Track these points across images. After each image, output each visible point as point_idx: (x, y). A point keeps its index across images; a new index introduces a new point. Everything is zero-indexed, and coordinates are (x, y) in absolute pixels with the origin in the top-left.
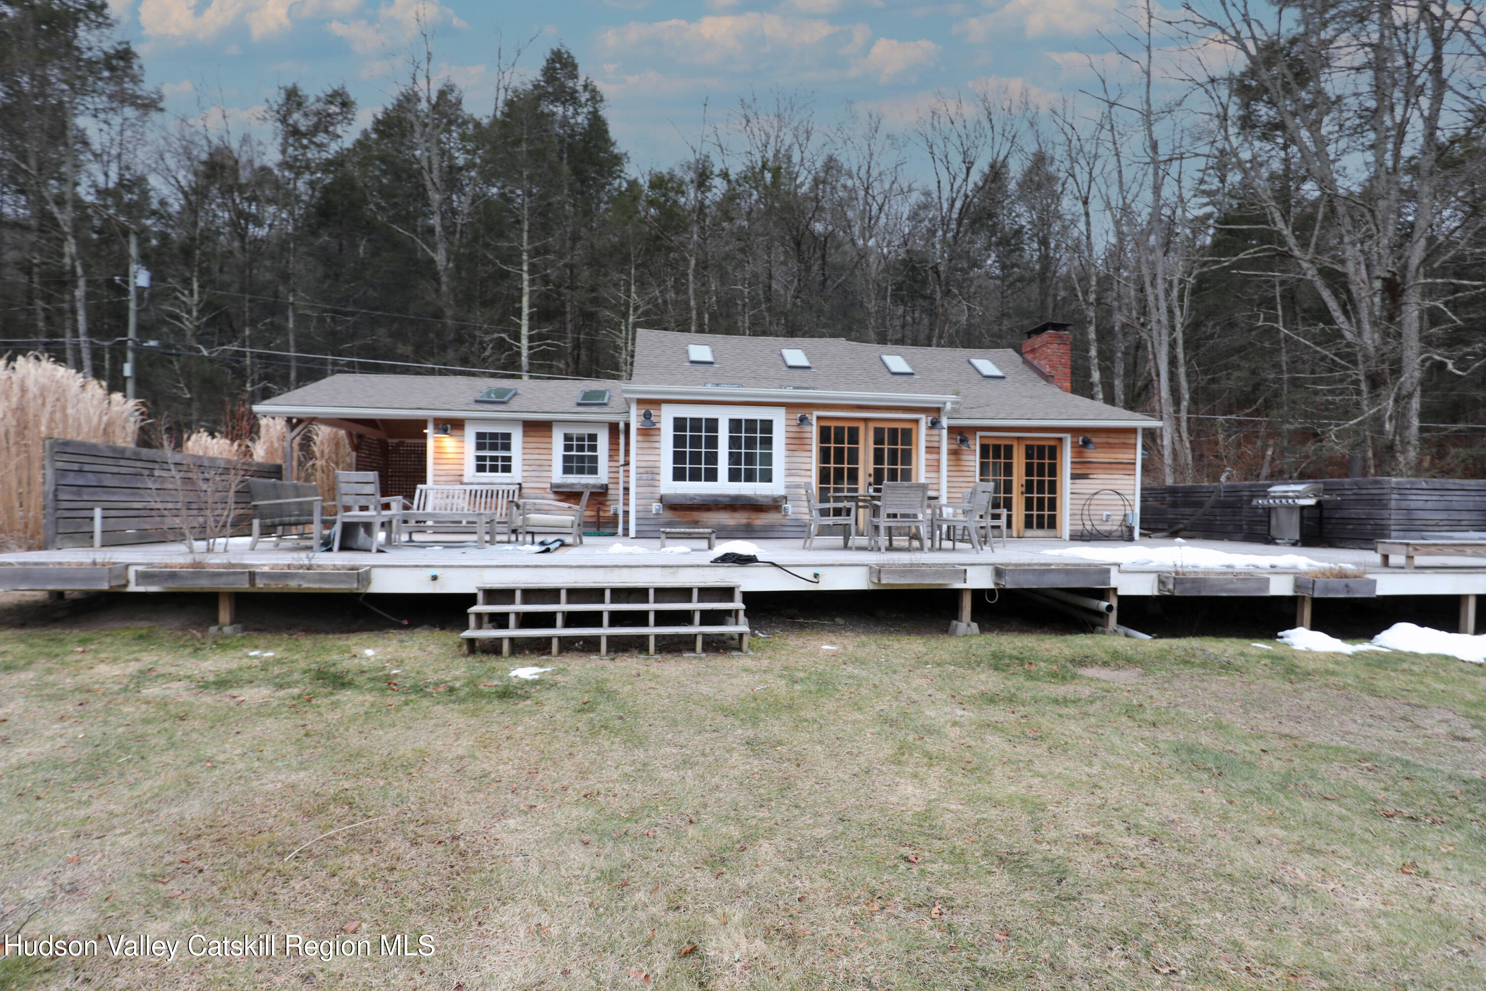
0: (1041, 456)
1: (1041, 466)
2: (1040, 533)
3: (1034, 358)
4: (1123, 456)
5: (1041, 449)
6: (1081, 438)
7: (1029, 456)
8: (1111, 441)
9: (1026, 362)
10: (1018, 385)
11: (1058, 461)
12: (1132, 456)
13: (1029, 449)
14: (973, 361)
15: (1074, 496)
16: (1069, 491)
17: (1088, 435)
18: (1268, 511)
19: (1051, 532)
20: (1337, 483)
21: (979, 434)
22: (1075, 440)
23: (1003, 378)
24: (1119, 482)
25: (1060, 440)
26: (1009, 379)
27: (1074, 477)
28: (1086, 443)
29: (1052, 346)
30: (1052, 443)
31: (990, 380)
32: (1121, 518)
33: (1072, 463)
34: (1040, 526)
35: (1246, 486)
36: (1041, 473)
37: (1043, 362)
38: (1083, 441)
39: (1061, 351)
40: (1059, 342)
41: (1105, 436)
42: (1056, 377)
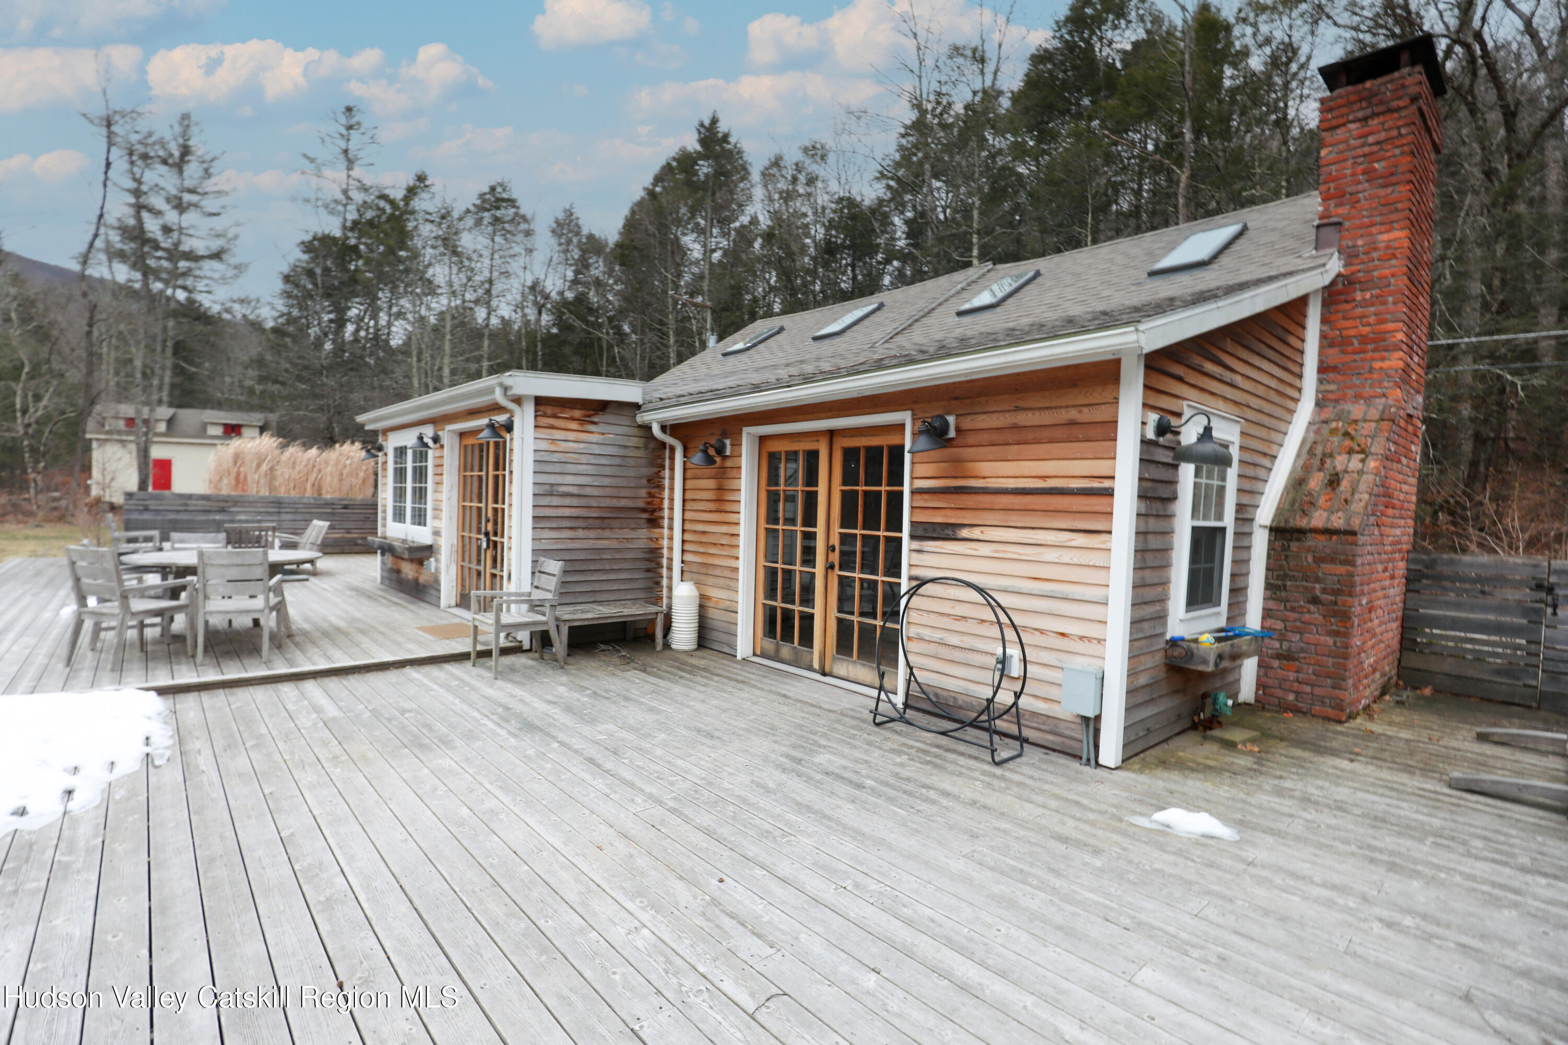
0: (873, 476)
2: (864, 672)
5: (874, 455)
7: (848, 475)
8: (1026, 418)
12: (1100, 467)
16: (906, 571)
21: (748, 432)
27: (922, 532)
30: (896, 439)
33: (917, 491)
36: (871, 519)
39: (1371, 139)
40: (1360, 114)
41: (1006, 407)
42: (1347, 224)
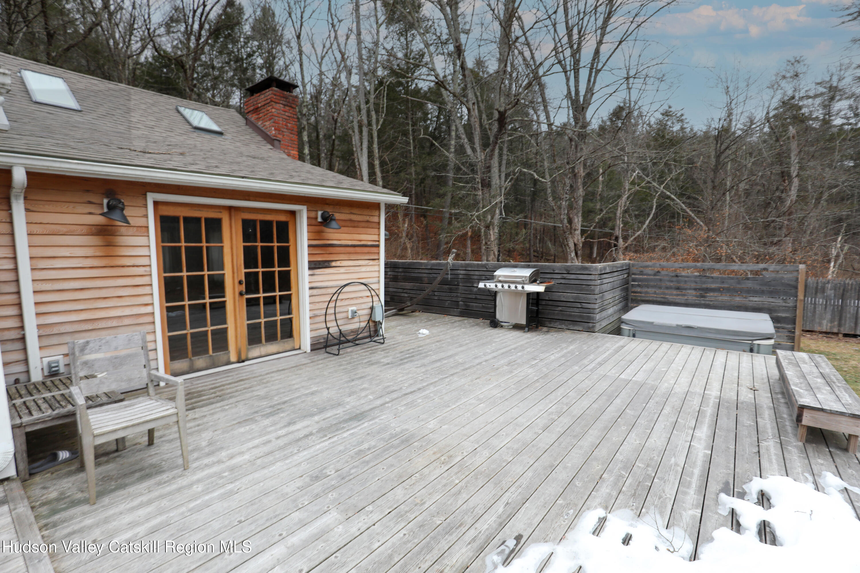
0: (267, 237)
1: (268, 252)
2: (272, 347)
3: (258, 119)
4: (367, 237)
5: (266, 225)
6: (320, 213)
7: (247, 237)
8: (354, 217)
9: (248, 122)
10: (238, 144)
11: (291, 243)
12: (375, 238)
13: (247, 225)
14: (181, 109)
15: (315, 292)
16: (307, 286)
17: (329, 210)
18: (493, 295)
19: (287, 344)
20: (549, 267)
21: (151, 198)
22: (313, 214)
23: (220, 133)
24: (363, 269)
25: (293, 213)
26: (228, 136)
27: (314, 266)
28: (327, 220)
29: (277, 106)
30: (282, 218)
31: (203, 134)
32: (368, 311)
33: (310, 246)
34: (271, 338)
35: (462, 266)
36: (268, 262)
37: (267, 123)
38: (322, 216)
39: (287, 114)
40: (284, 103)
41: (347, 212)
42: (282, 142)
